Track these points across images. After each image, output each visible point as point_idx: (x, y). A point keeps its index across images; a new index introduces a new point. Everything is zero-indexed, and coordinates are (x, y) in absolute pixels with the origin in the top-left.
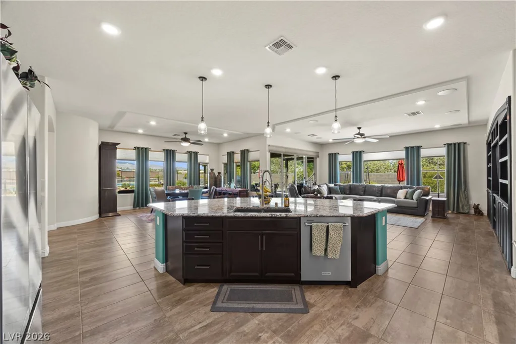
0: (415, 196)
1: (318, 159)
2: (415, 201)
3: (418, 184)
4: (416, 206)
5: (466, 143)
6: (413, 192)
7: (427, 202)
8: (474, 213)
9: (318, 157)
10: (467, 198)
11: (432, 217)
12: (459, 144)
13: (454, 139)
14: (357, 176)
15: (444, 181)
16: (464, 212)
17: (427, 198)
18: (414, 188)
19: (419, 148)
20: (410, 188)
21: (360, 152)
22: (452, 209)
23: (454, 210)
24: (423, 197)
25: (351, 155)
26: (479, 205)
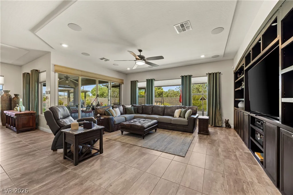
0: (187, 115)
1: (123, 85)
2: (186, 119)
3: (190, 105)
4: (187, 124)
5: (220, 73)
6: (186, 112)
7: (195, 119)
8: (225, 126)
9: (123, 83)
10: (221, 115)
11: (198, 133)
12: (216, 73)
13: (213, 70)
14: (150, 99)
15: (206, 102)
16: (219, 126)
17: (195, 117)
18: (186, 108)
19: (190, 76)
20: (184, 108)
21: (152, 80)
22: (211, 123)
23: (212, 124)
24: (192, 116)
25: (146, 83)
26: (228, 120)
